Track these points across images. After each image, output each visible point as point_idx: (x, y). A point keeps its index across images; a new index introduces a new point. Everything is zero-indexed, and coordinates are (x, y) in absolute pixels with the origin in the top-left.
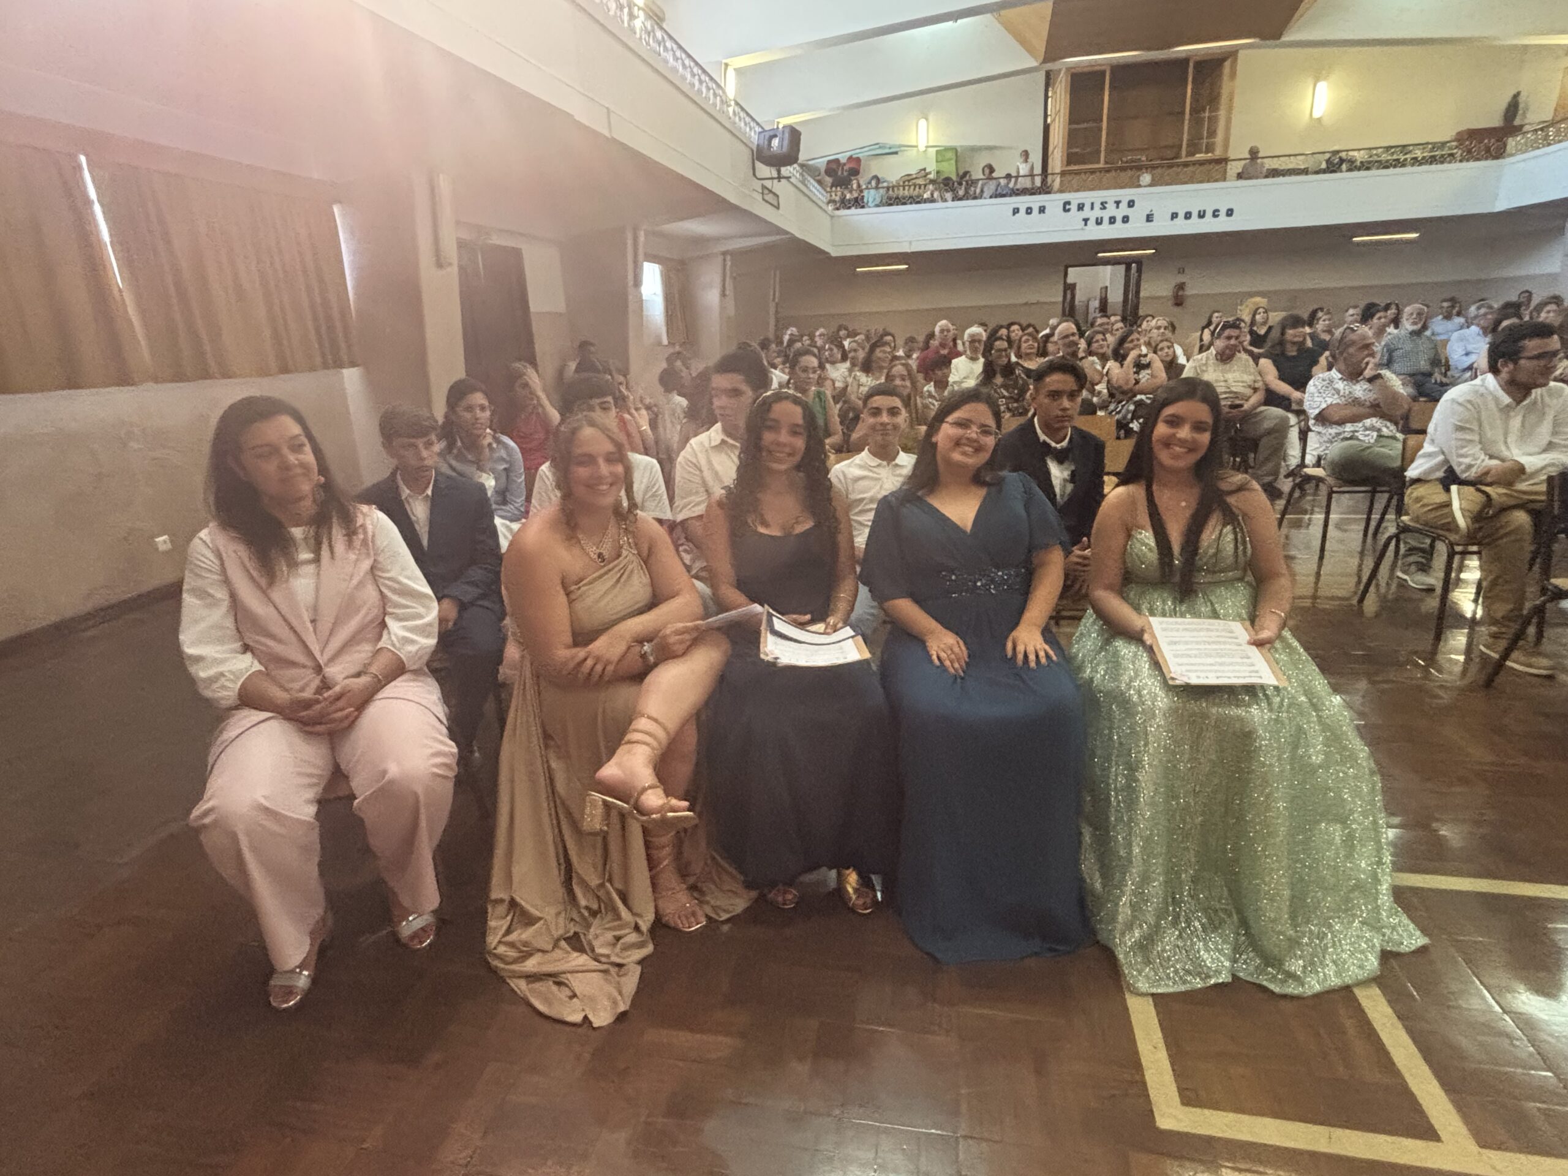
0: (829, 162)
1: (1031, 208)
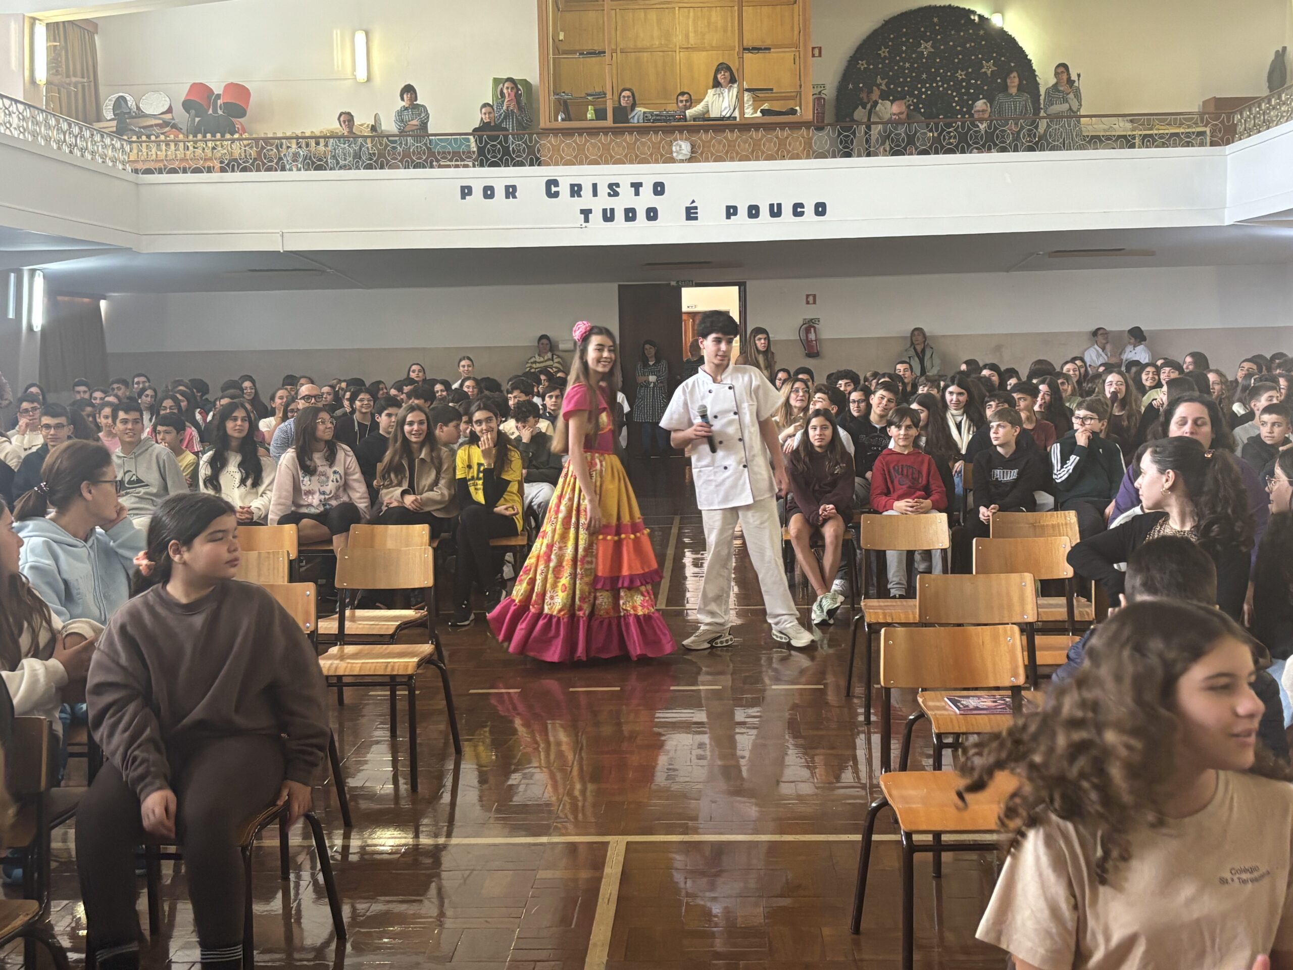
0: (190, 89)
1: (491, 188)
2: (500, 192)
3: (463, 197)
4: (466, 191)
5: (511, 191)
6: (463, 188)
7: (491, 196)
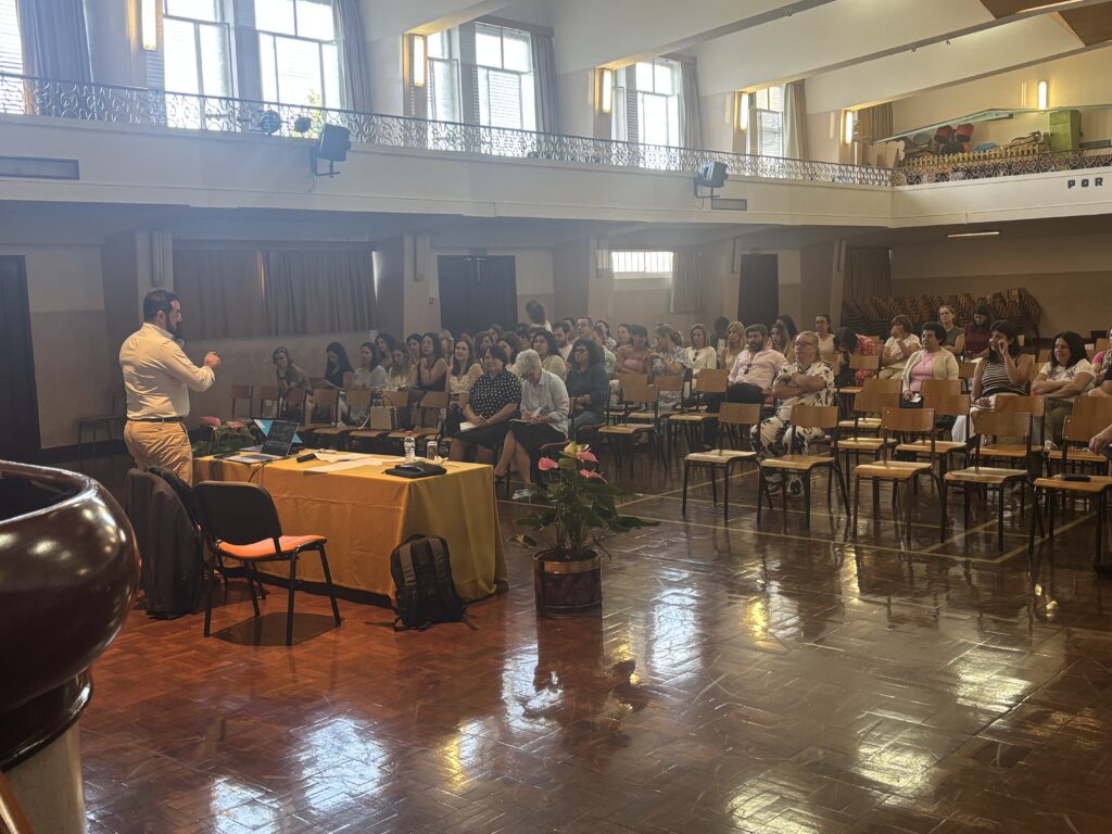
0: (940, 129)
1: (1087, 181)
2: (1092, 183)
3: (1070, 186)
4: (1071, 184)
5: (1099, 182)
6: (1069, 182)
7: (1087, 185)
